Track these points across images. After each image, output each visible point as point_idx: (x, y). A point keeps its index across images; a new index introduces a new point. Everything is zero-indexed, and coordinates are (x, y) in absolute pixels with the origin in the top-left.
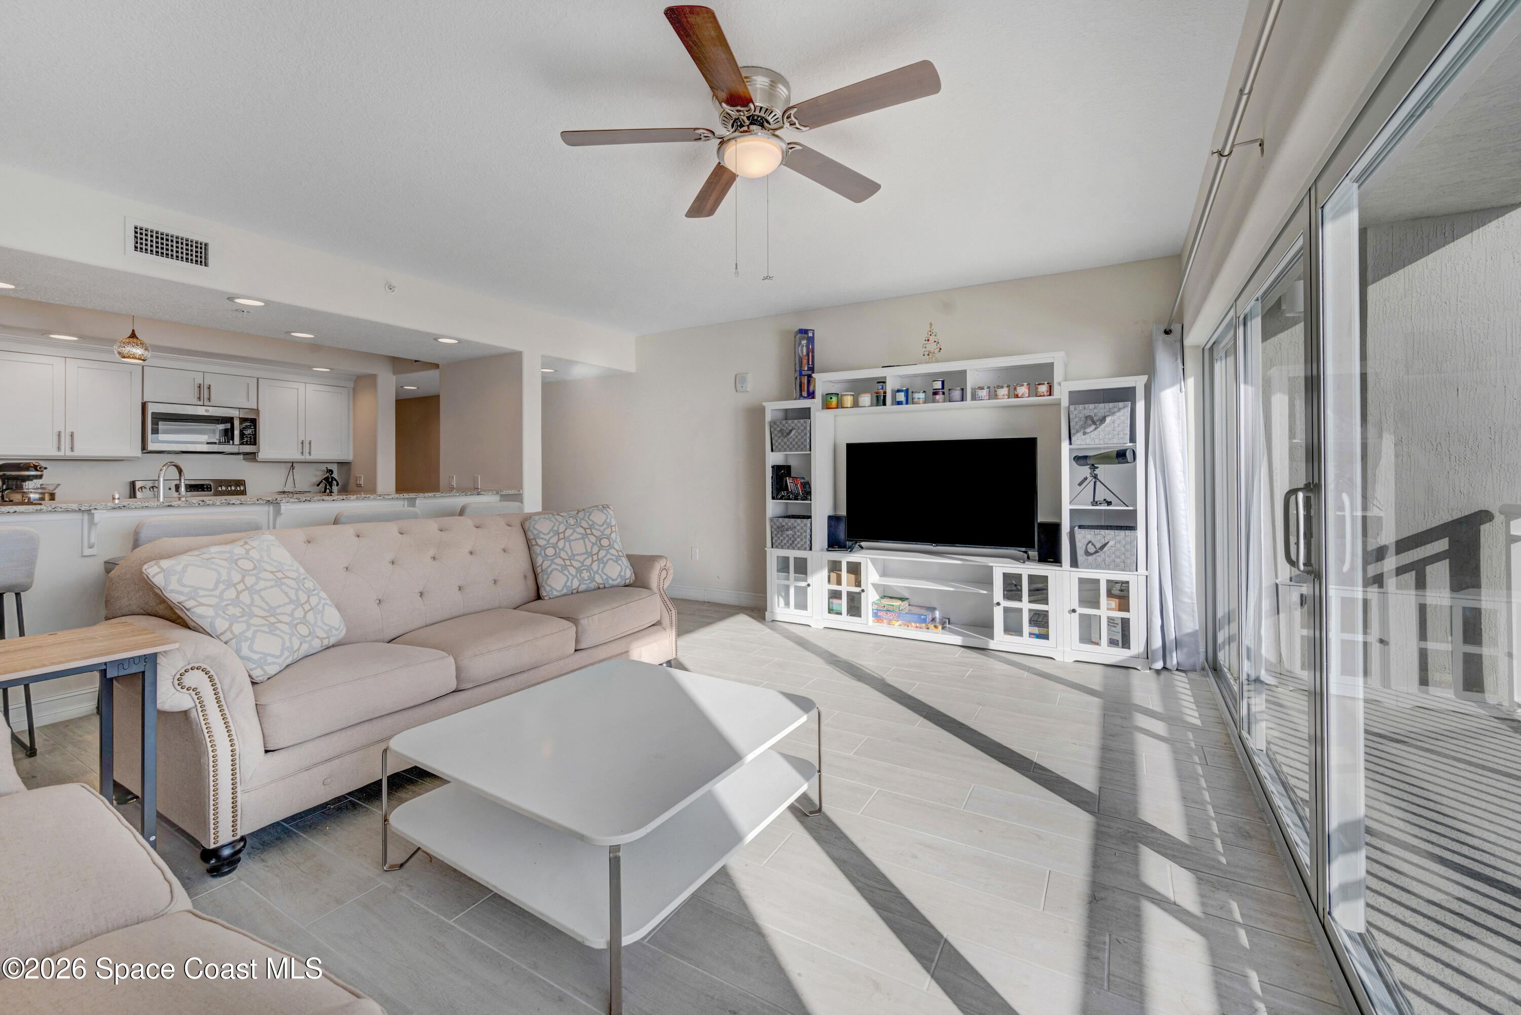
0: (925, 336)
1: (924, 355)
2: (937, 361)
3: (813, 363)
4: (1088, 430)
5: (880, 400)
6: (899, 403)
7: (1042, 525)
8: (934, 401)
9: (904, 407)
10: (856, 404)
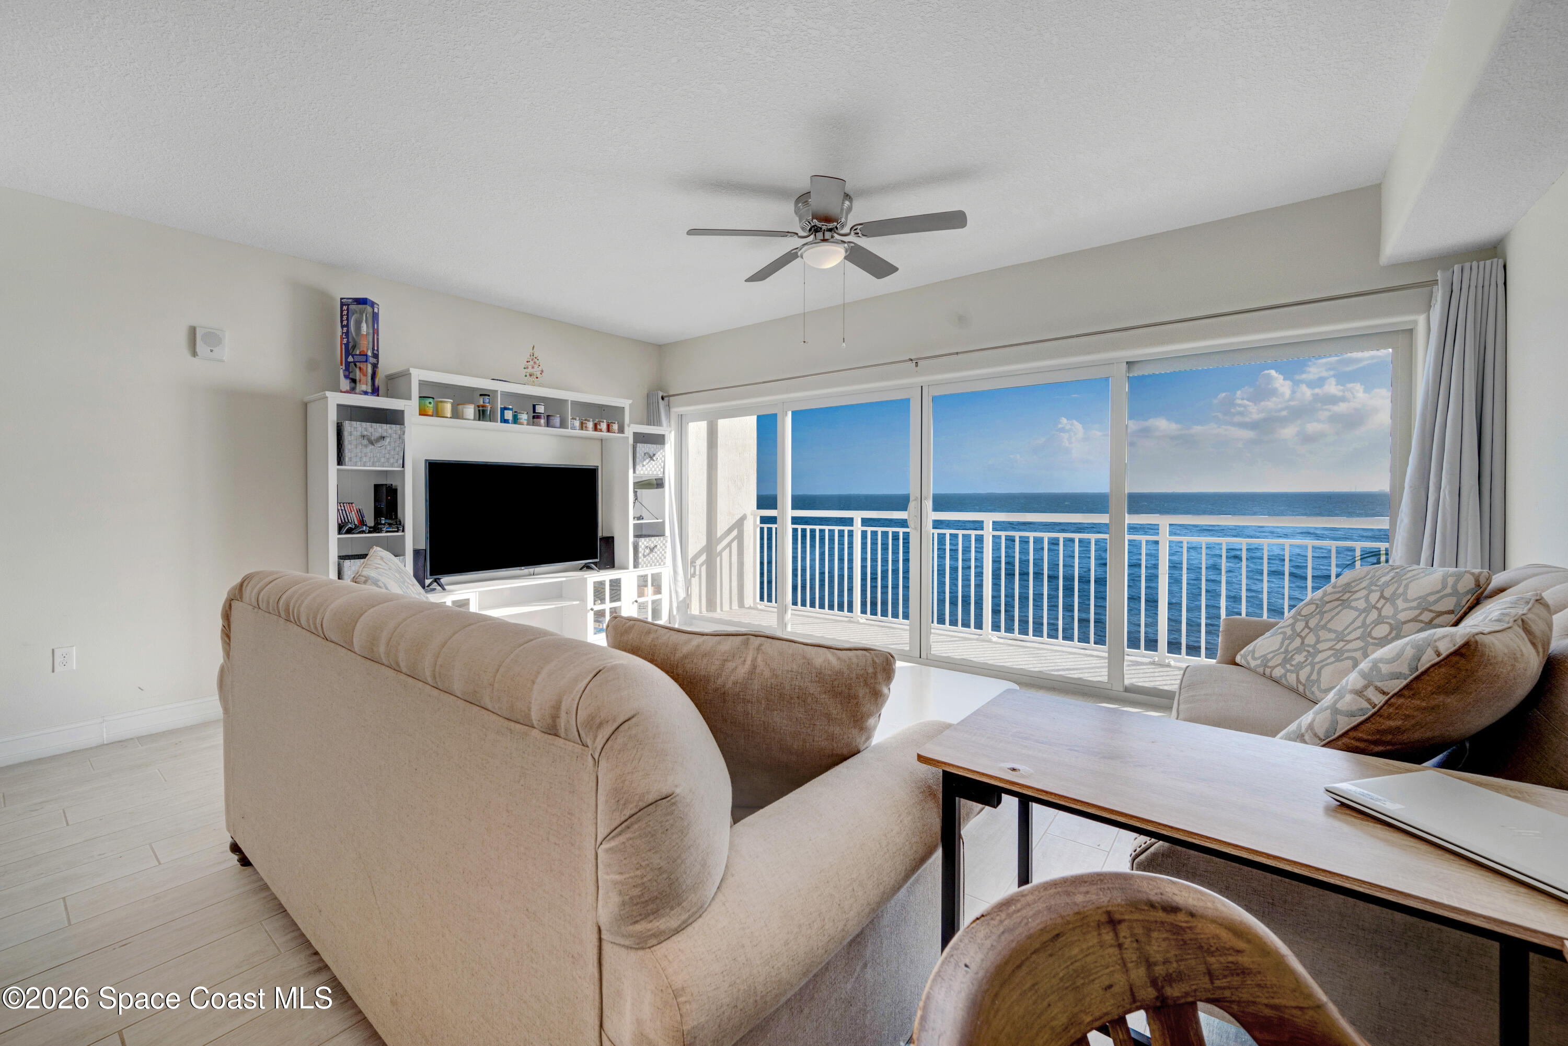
0: (527, 357)
1: (526, 376)
2: (540, 385)
3: (378, 350)
4: (645, 463)
5: (482, 414)
6: (506, 421)
7: (603, 539)
8: (534, 424)
9: (510, 426)
10: (456, 415)
